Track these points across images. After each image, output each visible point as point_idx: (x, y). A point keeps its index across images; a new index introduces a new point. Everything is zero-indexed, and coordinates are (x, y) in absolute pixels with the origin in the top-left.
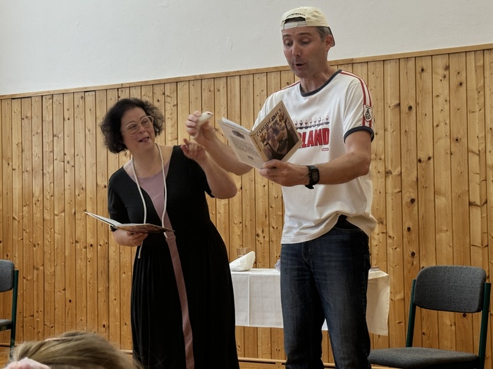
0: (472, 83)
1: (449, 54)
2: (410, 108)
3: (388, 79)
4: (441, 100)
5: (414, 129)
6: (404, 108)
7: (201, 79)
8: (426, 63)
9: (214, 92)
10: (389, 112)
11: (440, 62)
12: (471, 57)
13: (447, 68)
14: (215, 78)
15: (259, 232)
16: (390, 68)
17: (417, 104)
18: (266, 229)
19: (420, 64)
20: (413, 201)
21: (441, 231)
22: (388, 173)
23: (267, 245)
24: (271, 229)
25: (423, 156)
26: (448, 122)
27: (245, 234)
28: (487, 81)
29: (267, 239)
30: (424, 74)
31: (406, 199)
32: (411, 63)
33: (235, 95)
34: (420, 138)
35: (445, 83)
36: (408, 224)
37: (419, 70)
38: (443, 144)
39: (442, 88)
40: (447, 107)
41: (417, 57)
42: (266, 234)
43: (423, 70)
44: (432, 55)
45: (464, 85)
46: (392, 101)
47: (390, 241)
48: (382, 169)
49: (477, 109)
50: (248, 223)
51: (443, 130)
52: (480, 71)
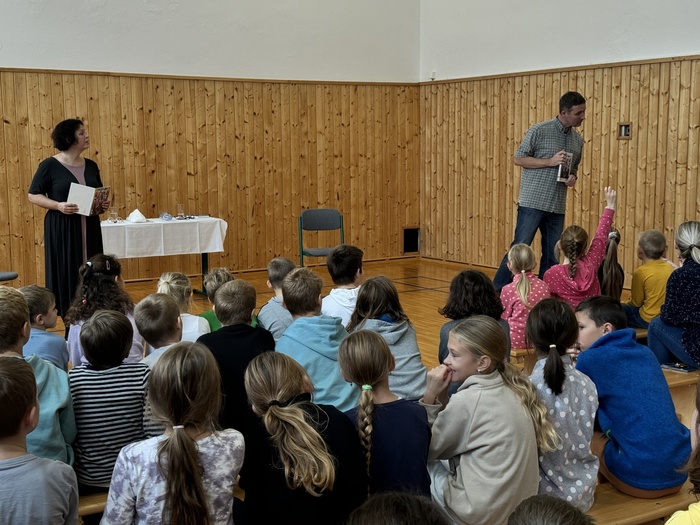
0: (188, 99)
2: (150, 111)
4: (170, 107)
5: (152, 125)
6: (146, 110)
8: (160, 83)
10: (135, 113)
11: (168, 84)
12: (187, 83)
13: (173, 88)
17: (154, 109)
19: (156, 83)
20: (153, 172)
21: (171, 191)
22: (137, 153)
25: (160, 144)
28: (196, 99)
30: (158, 90)
31: (149, 170)
32: (150, 81)
34: (157, 131)
35: (172, 97)
36: (150, 187)
37: (155, 87)
38: (172, 136)
39: (171, 100)
41: (154, 78)
43: (157, 87)
44: (163, 78)
45: (183, 100)
46: (135, 105)
47: (138, 198)
48: (132, 151)
49: (190, 115)
51: (171, 127)
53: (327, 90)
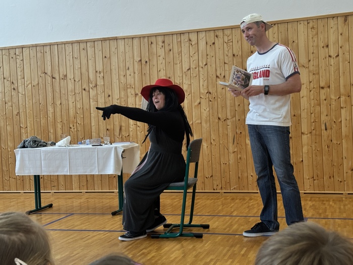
0: (176, 50)
1: (164, 35)
2: (146, 62)
3: (135, 47)
4: (161, 58)
5: (148, 72)
6: (143, 62)
7: (36, 46)
8: (153, 40)
9: (44, 53)
10: (136, 64)
11: (160, 39)
12: (175, 36)
13: (164, 42)
14: (44, 46)
15: (71, 126)
16: (136, 41)
17: (149, 60)
18: (75, 125)
19: (150, 40)
22: (136, 95)
23: (76, 133)
24: (78, 124)
26: (165, 69)
27: (63, 127)
28: (183, 48)
29: (75, 130)
30: (152, 45)
32: (146, 39)
33: (55, 55)
34: (151, 77)
35: (163, 49)
37: (150, 43)
39: (161, 52)
40: (164, 61)
41: (149, 36)
42: (75, 127)
43: (152, 43)
44: (156, 36)
45: (172, 51)
46: (137, 59)
47: (138, 128)
48: (133, 93)
49: (178, 63)
50: (65, 122)
51: (162, 73)
52: (179, 44)
53: (311, 25)
